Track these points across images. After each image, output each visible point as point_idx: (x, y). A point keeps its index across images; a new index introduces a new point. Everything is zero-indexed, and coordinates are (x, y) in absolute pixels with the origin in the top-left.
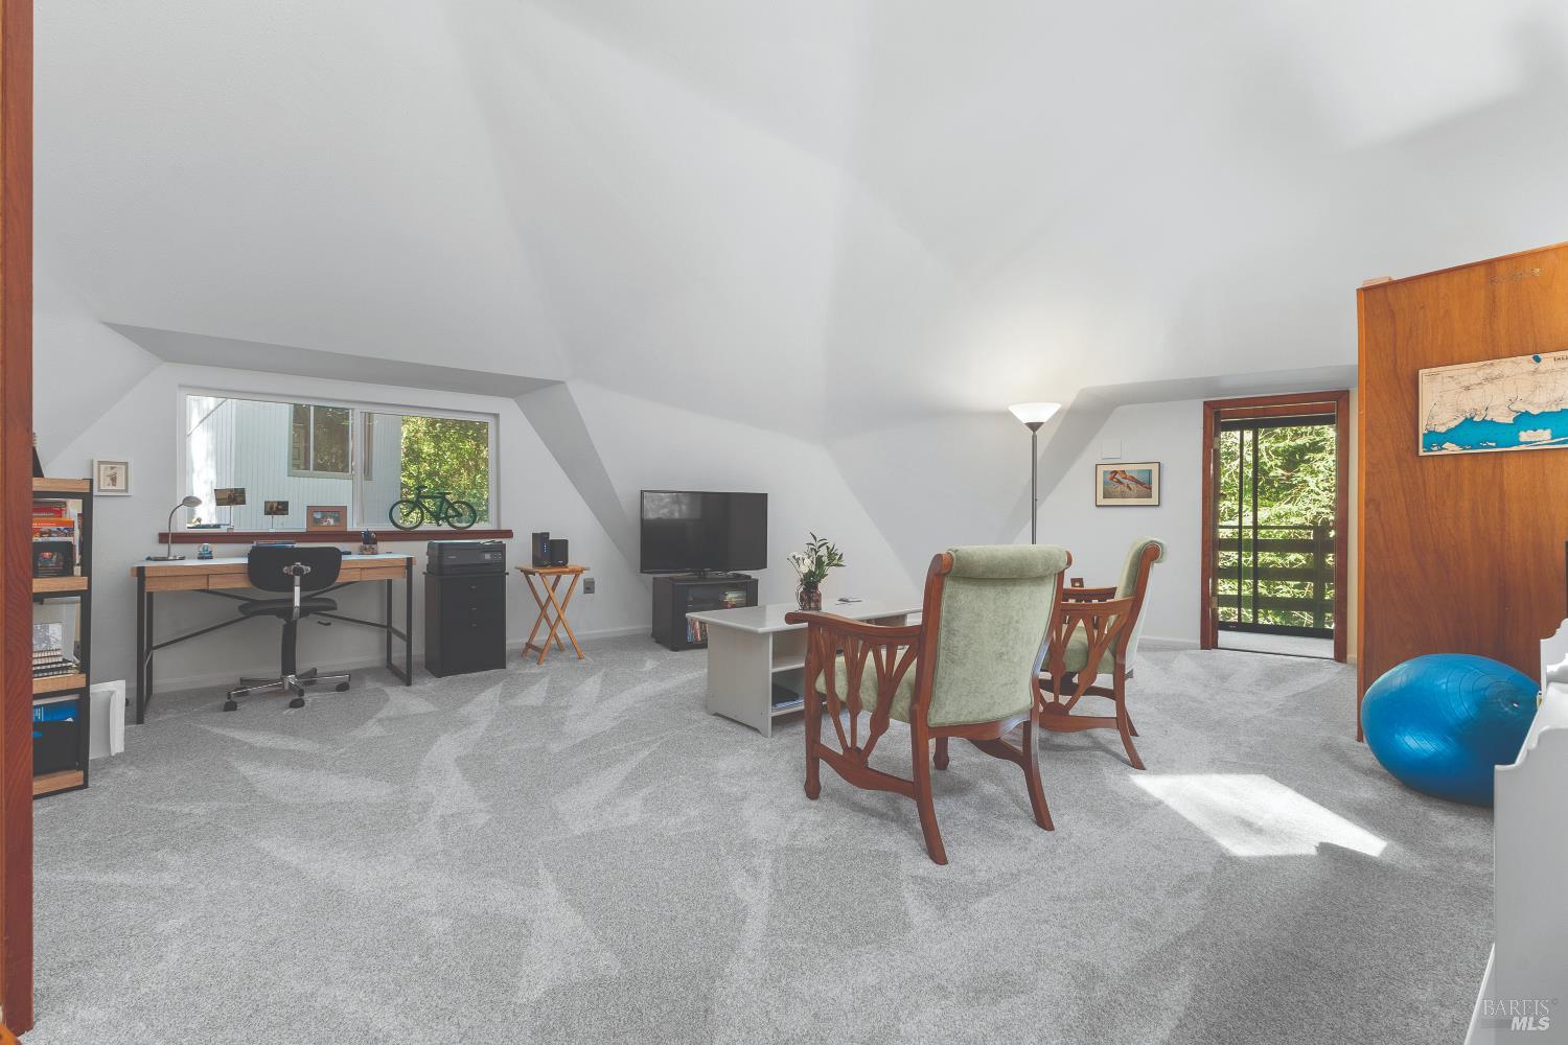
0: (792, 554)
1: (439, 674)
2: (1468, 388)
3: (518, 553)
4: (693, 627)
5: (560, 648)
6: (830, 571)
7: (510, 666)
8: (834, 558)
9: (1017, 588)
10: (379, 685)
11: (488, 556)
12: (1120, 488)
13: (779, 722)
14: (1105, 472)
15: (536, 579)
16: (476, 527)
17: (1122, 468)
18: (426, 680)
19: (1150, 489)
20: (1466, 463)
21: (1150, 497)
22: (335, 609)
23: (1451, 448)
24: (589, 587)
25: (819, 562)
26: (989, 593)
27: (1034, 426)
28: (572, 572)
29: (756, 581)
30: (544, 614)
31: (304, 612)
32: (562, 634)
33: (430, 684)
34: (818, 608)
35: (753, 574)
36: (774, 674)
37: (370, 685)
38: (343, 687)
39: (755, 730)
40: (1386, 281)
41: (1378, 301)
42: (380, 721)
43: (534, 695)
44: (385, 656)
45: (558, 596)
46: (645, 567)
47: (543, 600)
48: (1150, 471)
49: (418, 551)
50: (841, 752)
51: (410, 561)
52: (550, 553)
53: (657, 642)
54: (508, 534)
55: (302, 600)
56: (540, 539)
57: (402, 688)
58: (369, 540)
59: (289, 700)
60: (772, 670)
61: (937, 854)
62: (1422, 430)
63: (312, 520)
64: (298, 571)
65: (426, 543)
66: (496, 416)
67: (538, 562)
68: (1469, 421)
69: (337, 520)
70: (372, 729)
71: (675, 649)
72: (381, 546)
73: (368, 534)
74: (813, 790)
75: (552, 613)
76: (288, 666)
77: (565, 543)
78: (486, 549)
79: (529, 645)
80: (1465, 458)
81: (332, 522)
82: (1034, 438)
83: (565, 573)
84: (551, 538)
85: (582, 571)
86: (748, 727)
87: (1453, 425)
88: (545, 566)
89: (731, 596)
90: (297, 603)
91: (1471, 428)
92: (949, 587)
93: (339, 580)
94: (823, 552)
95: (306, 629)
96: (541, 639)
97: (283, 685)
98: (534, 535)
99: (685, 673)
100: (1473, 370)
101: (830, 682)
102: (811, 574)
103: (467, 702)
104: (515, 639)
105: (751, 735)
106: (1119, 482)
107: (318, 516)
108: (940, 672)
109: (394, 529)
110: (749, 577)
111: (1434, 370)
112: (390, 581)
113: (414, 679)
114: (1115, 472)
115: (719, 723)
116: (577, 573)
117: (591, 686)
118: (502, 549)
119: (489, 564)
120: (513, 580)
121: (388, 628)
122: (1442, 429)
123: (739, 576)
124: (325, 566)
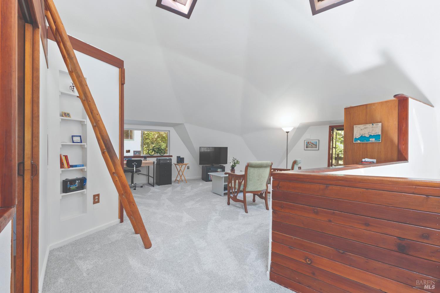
0: (229, 161)
1: (159, 185)
2: (362, 130)
3: (174, 161)
4: (211, 177)
5: (182, 181)
6: (237, 165)
7: (172, 184)
8: (238, 162)
9: (261, 169)
10: (148, 187)
11: (168, 161)
12: (310, 146)
13: (225, 194)
14: (307, 142)
15: (177, 166)
16: (165, 155)
17: (311, 141)
18: (156, 186)
19: (317, 146)
20: (361, 144)
21: (317, 148)
22: (140, 171)
23: (359, 141)
24: (188, 168)
25: (235, 163)
26: (256, 169)
27: (287, 132)
28: (185, 164)
29: (225, 167)
30: (179, 173)
31: (136, 172)
32: (183, 178)
33: (158, 187)
34: (234, 172)
35: (224, 165)
36: (224, 185)
37: (146, 186)
38: (142, 187)
39: (221, 195)
40: (349, 107)
41: (348, 111)
42: (151, 192)
43: (178, 189)
44: (148, 181)
45: (182, 169)
46: (200, 164)
47: (179, 171)
48: (317, 142)
49: (154, 160)
50: (233, 196)
51: (154, 162)
52: (180, 160)
53: (203, 180)
54: (171, 156)
55: (136, 170)
56: (178, 158)
57: (153, 187)
58: (145, 157)
59: (133, 189)
60: (224, 184)
61: (246, 212)
62: (354, 138)
63: (134, 154)
64: (135, 164)
65: (156, 158)
66: (169, 131)
67: (178, 162)
68: (362, 136)
69: (139, 154)
70: (150, 194)
71: (206, 181)
72: (148, 159)
73: (145, 156)
74: (229, 204)
75: (181, 173)
76: (132, 182)
77: (183, 158)
78: (168, 160)
79: (176, 180)
80: (361, 143)
81: (138, 154)
82: (287, 135)
83: (183, 165)
84: (181, 157)
85: (187, 164)
86: (219, 195)
87: (359, 137)
88: (179, 163)
89: (219, 170)
90: (135, 170)
91: (362, 138)
92: (249, 168)
93: (142, 166)
94: (236, 161)
95: (135, 175)
96: (178, 179)
97: (131, 186)
98: (177, 157)
99: (208, 185)
100: (362, 126)
101: (231, 185)
102: (233, 165)
103: (166, 190)
104: (173, 179)
105: (220, 196)
106: (310, 144)
107: (135, 153)
108: (248, 182)
109: (149, 155)
110: (223, 166)
111: (356, 126)
112: (149, 166)
113: (155, 186)
114: (309, 142)
115: (214, 194)
116: (186, 165)
117: (189, 188)
118: (171, 160)
119: (169, 163)
120: (173, 167)
121: (148, 176)
122: (357, 138)
123: (221, 166)
124: (139, 163)
